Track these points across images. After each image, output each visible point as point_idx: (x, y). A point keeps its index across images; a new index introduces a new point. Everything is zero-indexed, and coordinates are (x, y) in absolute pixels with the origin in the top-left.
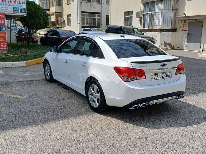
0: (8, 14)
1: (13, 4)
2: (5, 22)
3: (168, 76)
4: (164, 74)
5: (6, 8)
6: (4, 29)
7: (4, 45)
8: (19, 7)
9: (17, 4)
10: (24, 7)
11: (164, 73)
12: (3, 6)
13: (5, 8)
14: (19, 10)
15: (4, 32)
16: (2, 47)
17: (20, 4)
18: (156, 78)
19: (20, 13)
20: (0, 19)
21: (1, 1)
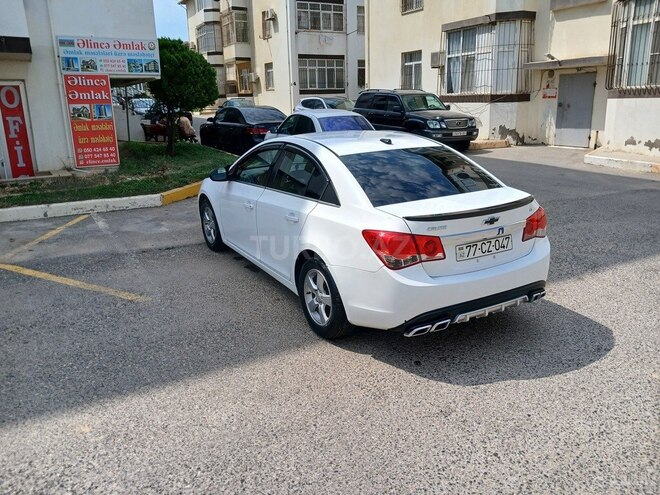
0: (114, 77)
1: (127, 51)
2: (109, 96)
3: (504, 247)
4: (493, 243)
5: (110, 63)
6: (109, 115)
7: (110, 152)
8: (142, 58)
9: (136, 51)
10: (154, 59)
11: (493, 241)
12: (103, 57)
13: (107, 61)
14: (141, 65)
15: (110, 121)
16: (107, 158)
17: (144, 51)
18: (471, 256)
19: (144, 73)
20: (98, 89)
21: (96, 45)
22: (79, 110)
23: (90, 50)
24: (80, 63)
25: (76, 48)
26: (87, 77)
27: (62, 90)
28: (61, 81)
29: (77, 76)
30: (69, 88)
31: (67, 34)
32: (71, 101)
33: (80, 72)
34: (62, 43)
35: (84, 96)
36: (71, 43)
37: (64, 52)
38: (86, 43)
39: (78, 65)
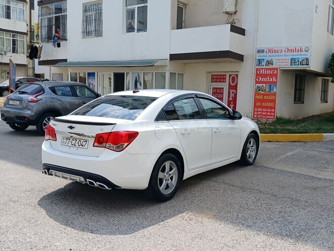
1: (292, 54)
2: (277, 80)
3: (83, 146)
5: (281, 61)
6: (275, 90)
7: (271, 112)
8: (300, 57)
9: (296, 53)
10: (307, 57)
12: (278, 58)
13: (279, 60)
14: (299, 61)
15: (275, 94)
16: (269, 116)
17: (301, 53)
18: (67, 144)
19: (299, 66)
20: (271, 76)
21: (275, 51)
22: (260, 87)
23: (272, 54)
24: (265, 61)
25: (265, 54)
26: (267, 69)
27: (254, 76)
28: (254, 71)
29: (262, 69)
30: (257, 75)
31: (260, 47)
32: (257, 82)
33: (265, 67)
34: (259, 51)
35: (264, 79)
36: (263, 51)
37: (258, 57)
38: (270, 51)
39: (264, 63)
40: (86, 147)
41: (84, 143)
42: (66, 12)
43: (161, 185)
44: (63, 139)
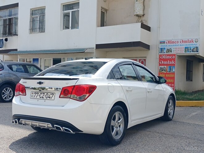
0: (179, 55)
1: (185, 44)
2: (175, 63)
3: (50, 98)
5: (177, 49)
6: (174, 70)
7: (172, 86)
8: (191, 46)
9: (189, 44)
10: (197, 46)
12: (175, 47)
13: (177, 48)
14: (191, 49)
15: (174, 73)
17: (193, 43)
19: (191, 52)
20: (170, 60)
21: (173, 42)
22: (162, 68)
23: (170, 44)
24: (166, 50)
25: (166, 44)
26: (168, 55)
27: (158, 60)
28: (158, 57)
29: (164, 55)
30: (160, 60)
31: (162, 39)
32: (160, 65)
33: (166, 53)
34: (161, 43)
35: (165, 63)
36: (164, 42)
37: (161, 46)
38: (169, 42)
39: (165, 51)
40: (53, 98)
41: (51, 96)
42: (18, 15)
43: (113, 131)
44: (33, 93)
